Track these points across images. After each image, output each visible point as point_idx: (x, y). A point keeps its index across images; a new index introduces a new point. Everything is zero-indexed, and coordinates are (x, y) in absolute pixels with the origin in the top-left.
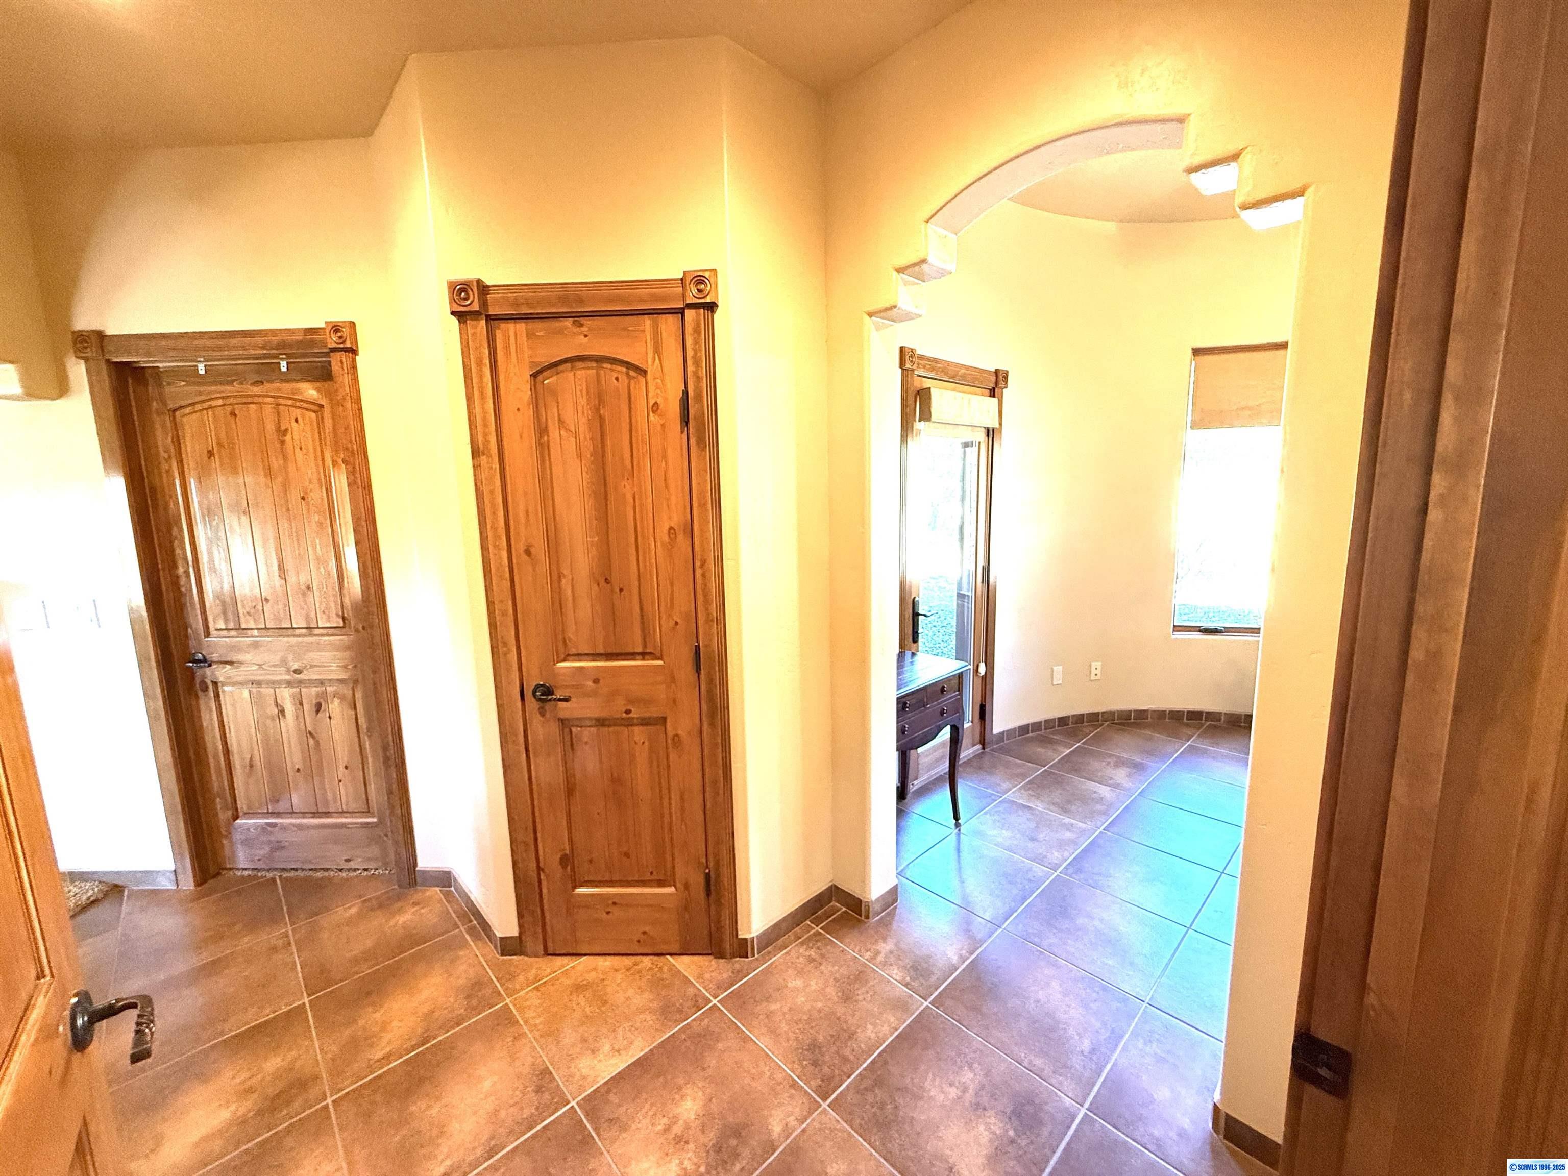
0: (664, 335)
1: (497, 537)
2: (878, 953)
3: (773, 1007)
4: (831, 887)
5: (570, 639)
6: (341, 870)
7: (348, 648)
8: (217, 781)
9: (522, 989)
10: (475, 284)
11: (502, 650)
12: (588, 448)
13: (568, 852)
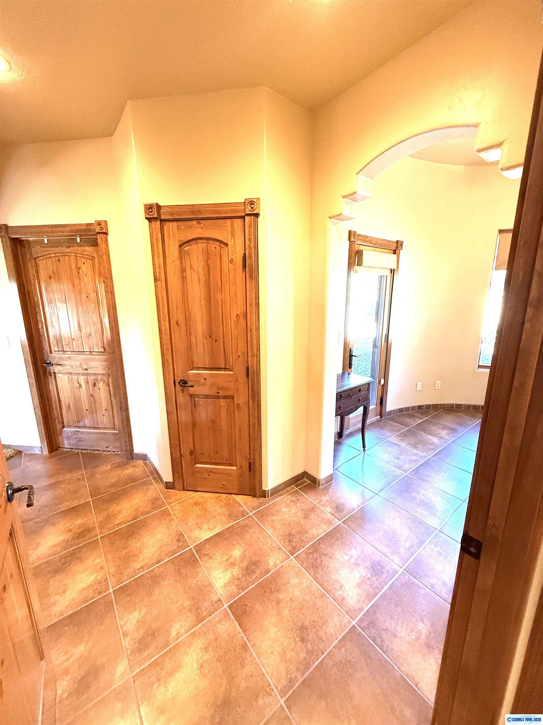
0: (236, 228)
1: (165, 317)
2: (321, 501)
3: (274, 518)
4: (304, 472)
5: (194, 360)
6: (104, 451)
7: (105, 361)
8: (56, 412)
9: (174, 502)
10: (155, 205)
11: (167, 365)
12: (202, 278)
13: (192, 449)
